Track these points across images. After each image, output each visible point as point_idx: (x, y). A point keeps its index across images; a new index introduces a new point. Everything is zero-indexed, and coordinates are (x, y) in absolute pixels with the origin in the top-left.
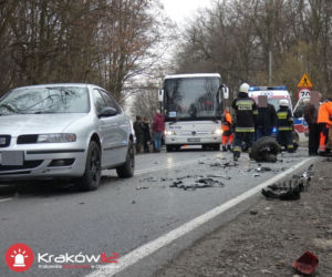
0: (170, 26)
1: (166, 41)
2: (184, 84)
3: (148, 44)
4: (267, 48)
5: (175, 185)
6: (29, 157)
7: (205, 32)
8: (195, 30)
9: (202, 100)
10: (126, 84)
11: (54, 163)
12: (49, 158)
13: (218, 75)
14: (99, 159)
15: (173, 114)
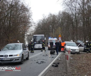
0: (34, 24)
1: (33, 26)
2: (37, 37)
3: (30, 27)
4: (53, 28)
5: (37, 62)
6: (11, 59)
7: (41, 24)
8: (39, 24)
9: (41, 40)
10: (25, 35)
11: (16, 60)
12: (15, 59)
13: (44, 35)
14: (23, 58)
15: (35, 43)
